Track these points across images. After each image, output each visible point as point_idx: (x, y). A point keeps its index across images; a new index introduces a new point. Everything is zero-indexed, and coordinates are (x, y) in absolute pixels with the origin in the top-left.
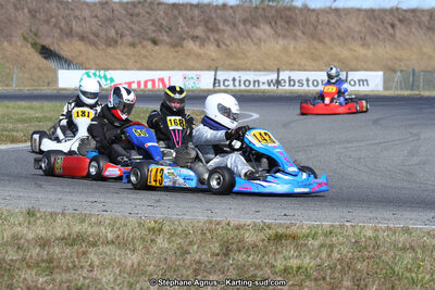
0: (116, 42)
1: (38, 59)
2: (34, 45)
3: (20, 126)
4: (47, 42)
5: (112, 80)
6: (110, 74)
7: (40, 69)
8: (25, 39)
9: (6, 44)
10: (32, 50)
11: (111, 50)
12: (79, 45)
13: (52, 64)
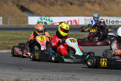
0: (54, 4)
1: (19, 12)
2: (17, 5)
3: (11, 42)
4: (23, 4)
5: (52, 21)
6: (51, 18)
7: (20, 16)
8: (13, 3)
9: (5, 5)
10: (17, 8)
11: (52, 8)
12: (37, 6)
13: (25, 14)
